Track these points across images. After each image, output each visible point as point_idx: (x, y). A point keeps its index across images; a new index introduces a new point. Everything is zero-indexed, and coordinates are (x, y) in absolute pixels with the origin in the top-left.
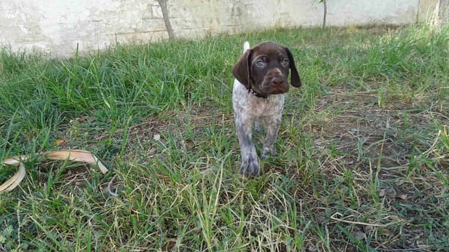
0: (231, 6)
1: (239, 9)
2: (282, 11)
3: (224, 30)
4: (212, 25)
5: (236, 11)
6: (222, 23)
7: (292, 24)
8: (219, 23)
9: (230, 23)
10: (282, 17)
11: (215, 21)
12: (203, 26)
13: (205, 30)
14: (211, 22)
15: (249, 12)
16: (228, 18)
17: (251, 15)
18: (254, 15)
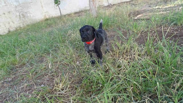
0: (18, 14)
1: (23, 15)
2: (45, 11)
3: (18, 26)
4: (10, 25)
5: (21, 16)
6: (16, 23)
7: (51, 16)
8: (14, 23)
9: (20, 22)
10: (46, 14)
11: (11, 23)
12: (5, 27)
13: (7, 28)
14: (9, 23)
15: (28, 15)
16: (18, 20)
17: (30, 16)
18: (32, 16)
